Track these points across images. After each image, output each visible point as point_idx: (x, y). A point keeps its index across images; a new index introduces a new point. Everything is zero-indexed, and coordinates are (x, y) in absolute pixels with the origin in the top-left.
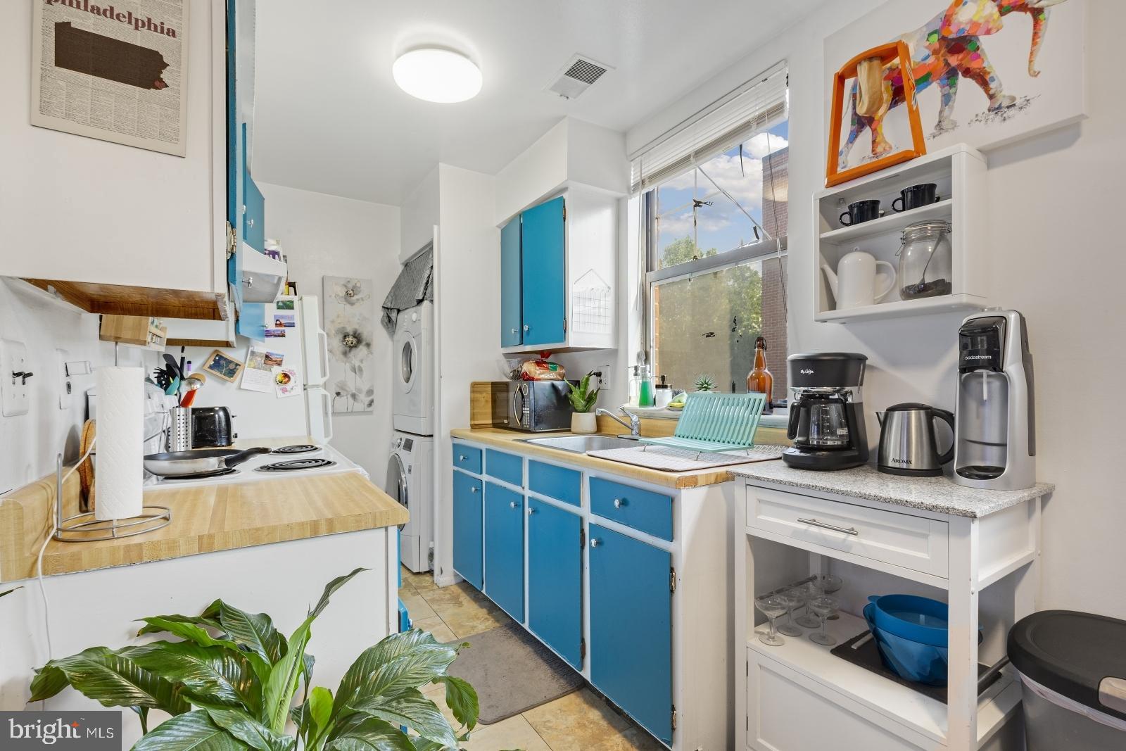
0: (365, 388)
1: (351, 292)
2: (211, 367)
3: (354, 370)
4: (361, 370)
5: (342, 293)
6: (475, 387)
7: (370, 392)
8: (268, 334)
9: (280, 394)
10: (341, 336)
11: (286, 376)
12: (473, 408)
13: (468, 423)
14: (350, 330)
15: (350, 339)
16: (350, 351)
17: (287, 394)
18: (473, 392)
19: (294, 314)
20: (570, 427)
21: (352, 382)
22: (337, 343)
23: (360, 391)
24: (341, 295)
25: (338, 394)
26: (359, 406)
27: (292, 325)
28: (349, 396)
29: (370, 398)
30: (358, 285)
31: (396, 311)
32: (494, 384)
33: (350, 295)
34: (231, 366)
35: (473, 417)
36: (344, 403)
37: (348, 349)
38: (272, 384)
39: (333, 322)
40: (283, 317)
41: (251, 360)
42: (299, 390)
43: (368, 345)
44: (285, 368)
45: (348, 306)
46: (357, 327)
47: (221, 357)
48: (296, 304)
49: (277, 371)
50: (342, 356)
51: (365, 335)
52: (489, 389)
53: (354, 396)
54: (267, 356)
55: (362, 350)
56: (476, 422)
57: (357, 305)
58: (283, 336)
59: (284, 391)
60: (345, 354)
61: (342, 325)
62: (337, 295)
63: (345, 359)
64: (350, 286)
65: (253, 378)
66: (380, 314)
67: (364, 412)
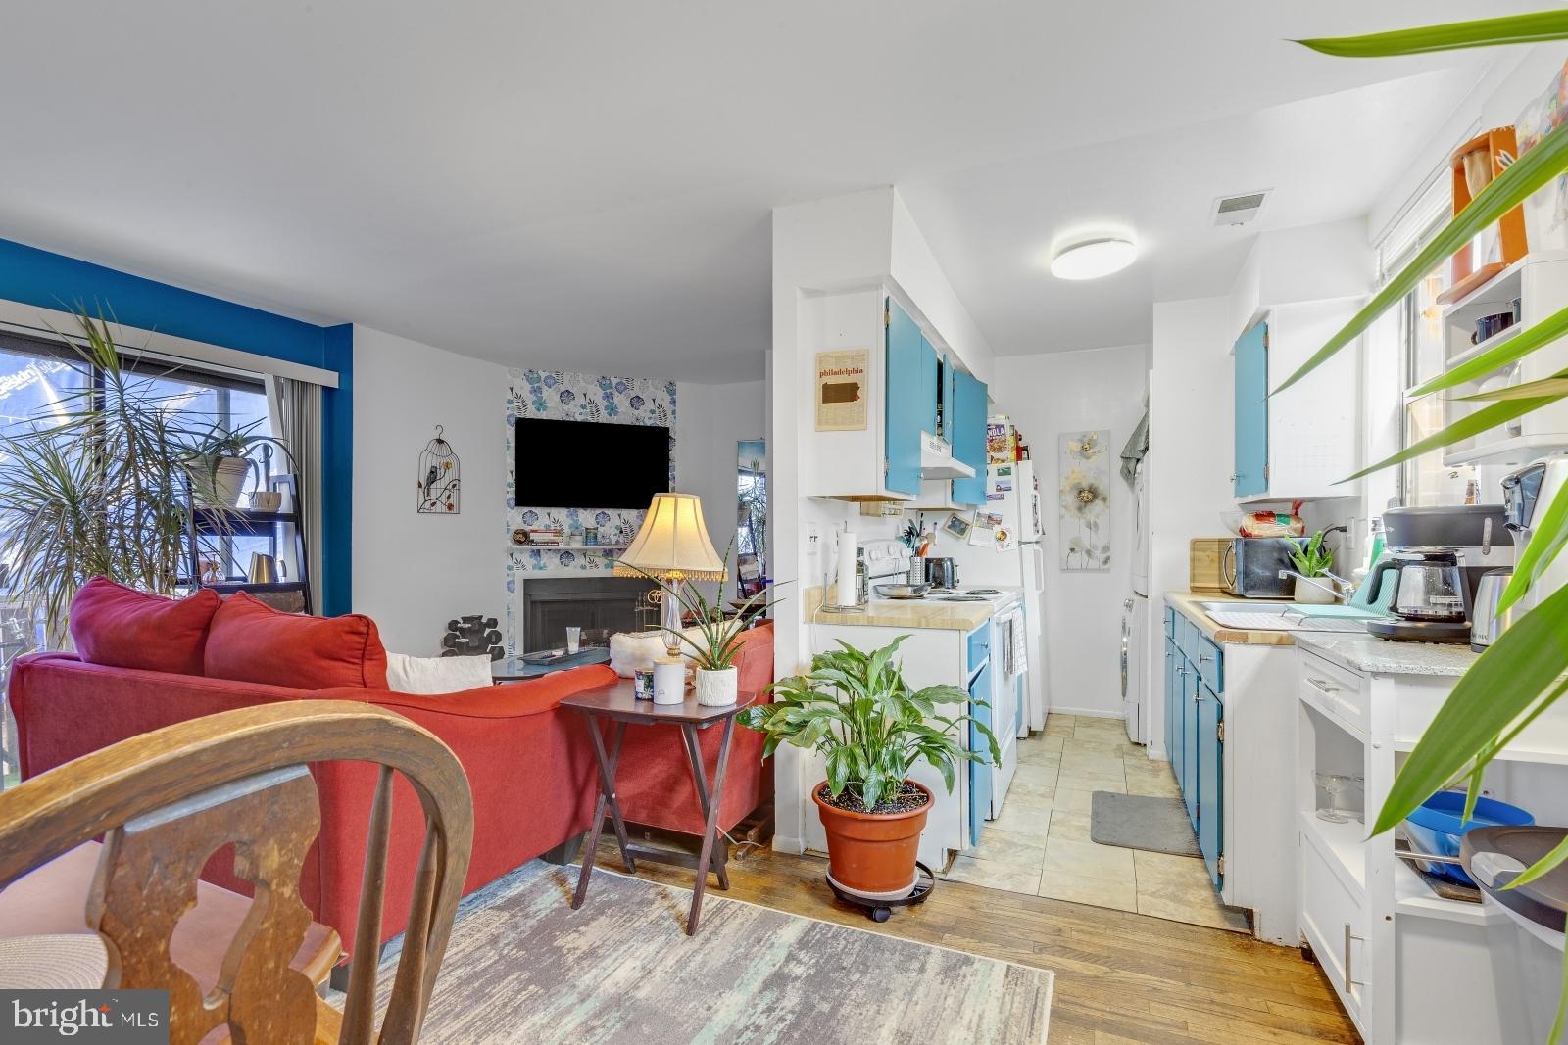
0: (1101, 544)
1: (1087, 446)
2: (949, 527)
3: (1089, 526)
4: (1096, 525)
5: (1076, 446)
6: (1196, 545)
7: (1106, 549)
8: (990, 498)
9: (999, 549)
10: (1076, 492)
11: (1003, 533)
12: (1193, 568)
13: (1187, 584)
14: (1085, 485)
15: (1085, 494)
16: (1085, 507)
17: (1005, 549)
18: (1193, 550)
19: (1012, 478)
20: (1293, 595)
21: (1087, 538)
22: (1071, 499)
23: (1095, 547)
24: (1076, 450)
25: (1072, 550)
26: (1093, 564)
27: (1009, 489)
28: (1083, 553)
29: (1105, 556)
30: (1095, 437)
31: (1134, 461)
32: (1221, 541)
33: (1086, 448)
34: (963, 526)
35: (1193, 578)
36: (1076, 560)
37: (1083, 504)
38: (993, 540)
39: (1067, 478)
40: (1001, 482)
41: (977, 520)
42: (1015, 546)
43: (1104, 499)
44: (1003, 526)
45: (1084, 460)
46: (1092, 481)
47: (956, 519)
48: (1013, 471)
49: (997, 528)
50: (1076, 512)
51: (1101, 488)
52: (1216, 546)
53: (1088, 553)
54: (989, 517)
55: (1098, 504)
56: (1197, 584)
57: (1093, 458)
58: (1003, 498)
59: (1002, 546)
60: (1080, 509)
61: (1077, 481)
62: (1072, 451)
63: (1079, 515)
64: (1086, 440)
65: (978, 535)
66: (1119, 464)
67: (1099, 570)
